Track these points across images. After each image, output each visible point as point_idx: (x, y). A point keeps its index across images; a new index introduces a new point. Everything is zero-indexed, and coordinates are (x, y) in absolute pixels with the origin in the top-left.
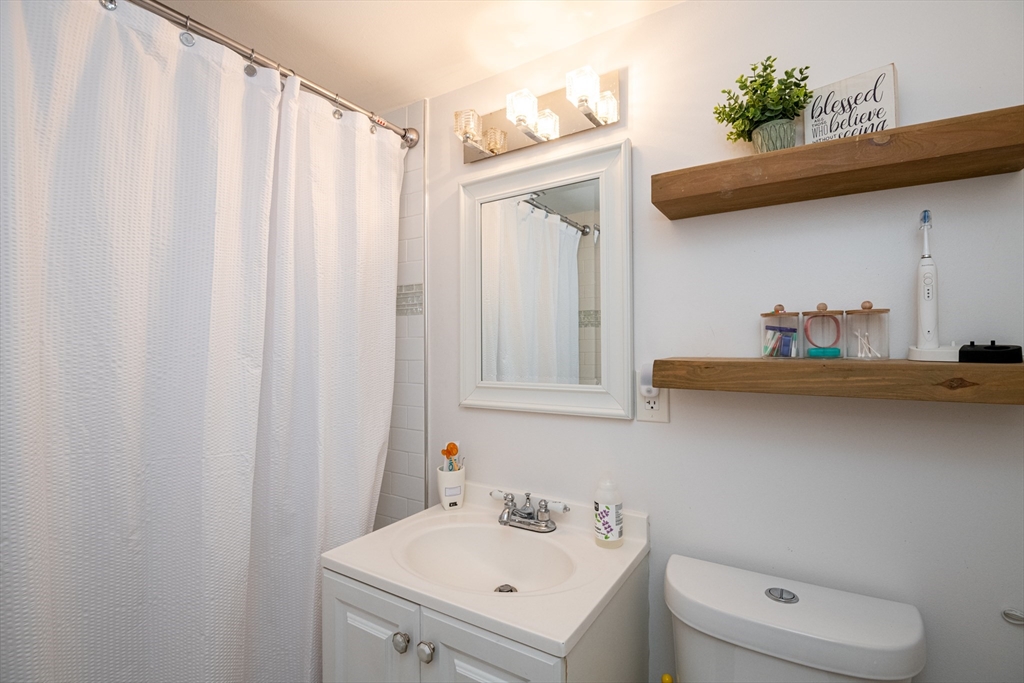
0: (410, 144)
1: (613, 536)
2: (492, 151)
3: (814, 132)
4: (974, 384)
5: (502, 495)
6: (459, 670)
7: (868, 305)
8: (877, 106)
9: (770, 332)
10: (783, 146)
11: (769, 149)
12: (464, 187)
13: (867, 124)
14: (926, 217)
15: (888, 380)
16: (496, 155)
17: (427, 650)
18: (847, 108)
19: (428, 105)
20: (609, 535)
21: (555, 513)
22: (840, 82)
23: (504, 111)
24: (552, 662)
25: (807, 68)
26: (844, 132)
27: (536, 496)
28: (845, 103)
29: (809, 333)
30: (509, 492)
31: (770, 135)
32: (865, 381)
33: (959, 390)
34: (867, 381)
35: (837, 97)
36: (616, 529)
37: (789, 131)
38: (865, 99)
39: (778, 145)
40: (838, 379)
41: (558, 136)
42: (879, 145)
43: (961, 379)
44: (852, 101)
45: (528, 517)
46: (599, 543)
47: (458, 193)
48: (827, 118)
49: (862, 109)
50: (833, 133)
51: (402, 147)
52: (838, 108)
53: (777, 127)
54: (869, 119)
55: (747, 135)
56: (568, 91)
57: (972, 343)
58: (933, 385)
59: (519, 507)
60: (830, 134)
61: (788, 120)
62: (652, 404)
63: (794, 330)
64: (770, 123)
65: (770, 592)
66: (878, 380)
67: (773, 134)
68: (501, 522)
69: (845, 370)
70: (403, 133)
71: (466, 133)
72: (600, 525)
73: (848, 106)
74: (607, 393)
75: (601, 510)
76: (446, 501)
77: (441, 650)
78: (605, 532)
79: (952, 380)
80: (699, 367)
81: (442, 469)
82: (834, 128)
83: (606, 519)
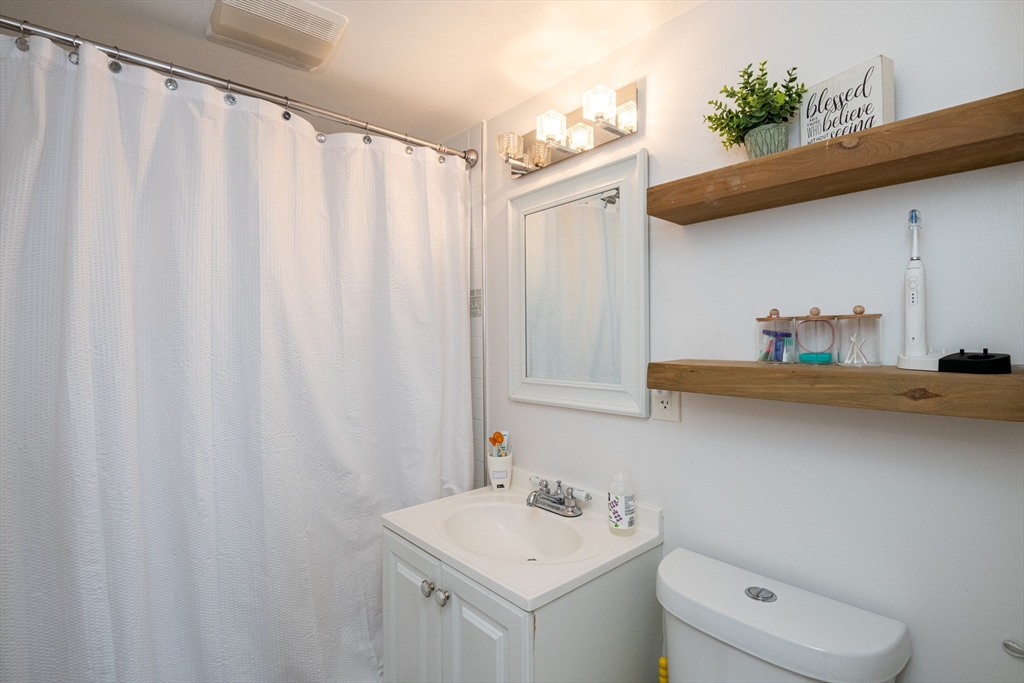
0: (471, 164)
1: (623, 525)
2: (537, 165)
3: (808, 132)
4: (936, 396)
5: (538, 481)
6: (465, 616)
7: (858, 310)
8: (866, 101)
9: (766, 337)
10: (768, 152)
11: (756, 156)
12: (511, 201)
13: (857, 121)
14: (914, 217)
15: (853, 388)
16: (542, 168)
17: (442, 596)
18: (839, 105)
19: (485, 127)
20: (618, 523)
21: (580, 501)
22: (832, 78)
23: (533, 133)
24: (522, 614)
25: (794, 69)
26: (835, 130)
27: (566, 484)
28: (837, 100)
29: (799, 337)
30: (544, 478)
31: (756, 141)
32: (830, 388)
33: (922, 401)
34: (833, 388)
35: (829, 95)
36: (626, 519)
37: (776, 135)
38: (855, 95)
39: (765, 150)
40: (806, 386)
41: (592, 147)
42: (850, 148)
43: (924, 390)
44: (843, 98)
45: (557, 501)
46: (612, 531)
47: (507, 206)
48: (820, 117)
49: (853, 105)
50: (826, 132)
51: (467, 169)
52: (831, 105)
53: (763, 133)
54: (859, 116)
55: (740, 139)
56: (584, 110)
57: (962, 351)
58: (896, 395)
59: (552, 492)
60: (823, 134)
61: (775, 124)
62: (665, 404)
63: (789, 335)
64: (756, 130)
65: (749, 591)
66: (843, 389)
67: (759, 139)
68: (529, 504)
69: (813, 377)
70: (463, 155)
71: (508, 154)
72: (611, 514)
73: (840, 103)
74: (625, 392)
75: (612, 500)
76: (495, 482)
77: (454, 598)
78: (615, 520)
79: (915, 391)
80: (685, 370)
81: (491, 455)
82: (827, 127)
83: (616, 508)
